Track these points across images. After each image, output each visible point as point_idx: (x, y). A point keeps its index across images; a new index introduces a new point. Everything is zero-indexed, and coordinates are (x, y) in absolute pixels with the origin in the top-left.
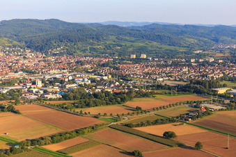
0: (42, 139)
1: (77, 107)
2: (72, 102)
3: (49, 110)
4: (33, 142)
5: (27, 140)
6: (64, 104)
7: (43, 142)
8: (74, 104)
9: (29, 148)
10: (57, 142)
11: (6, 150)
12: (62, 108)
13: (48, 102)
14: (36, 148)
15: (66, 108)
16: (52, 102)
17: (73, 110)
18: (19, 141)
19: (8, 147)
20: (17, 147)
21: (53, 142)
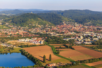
0: (85, 60)
1: (99, 48)
2: (97, 46)
3: (86, 49)
4: (81, 62)
5: (78, 61)
6: (93, 47)
7: (85, 62)
8: (97, 47)
9: (80, 64)
10: (91, 62)
11: (70, 64)
12: (92, 48)
13: (86, 45)
14: (82, 64)
15: (94, 48)
16: (88, 46)
17: (97, 49)
18: (75, 61)
19: (71, 63)
20: (75, 63)
21: (89, 62)
